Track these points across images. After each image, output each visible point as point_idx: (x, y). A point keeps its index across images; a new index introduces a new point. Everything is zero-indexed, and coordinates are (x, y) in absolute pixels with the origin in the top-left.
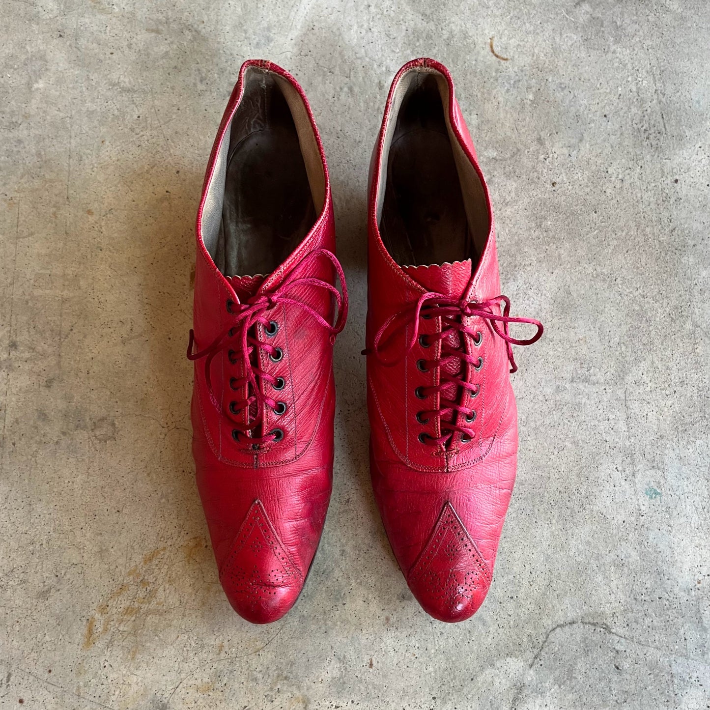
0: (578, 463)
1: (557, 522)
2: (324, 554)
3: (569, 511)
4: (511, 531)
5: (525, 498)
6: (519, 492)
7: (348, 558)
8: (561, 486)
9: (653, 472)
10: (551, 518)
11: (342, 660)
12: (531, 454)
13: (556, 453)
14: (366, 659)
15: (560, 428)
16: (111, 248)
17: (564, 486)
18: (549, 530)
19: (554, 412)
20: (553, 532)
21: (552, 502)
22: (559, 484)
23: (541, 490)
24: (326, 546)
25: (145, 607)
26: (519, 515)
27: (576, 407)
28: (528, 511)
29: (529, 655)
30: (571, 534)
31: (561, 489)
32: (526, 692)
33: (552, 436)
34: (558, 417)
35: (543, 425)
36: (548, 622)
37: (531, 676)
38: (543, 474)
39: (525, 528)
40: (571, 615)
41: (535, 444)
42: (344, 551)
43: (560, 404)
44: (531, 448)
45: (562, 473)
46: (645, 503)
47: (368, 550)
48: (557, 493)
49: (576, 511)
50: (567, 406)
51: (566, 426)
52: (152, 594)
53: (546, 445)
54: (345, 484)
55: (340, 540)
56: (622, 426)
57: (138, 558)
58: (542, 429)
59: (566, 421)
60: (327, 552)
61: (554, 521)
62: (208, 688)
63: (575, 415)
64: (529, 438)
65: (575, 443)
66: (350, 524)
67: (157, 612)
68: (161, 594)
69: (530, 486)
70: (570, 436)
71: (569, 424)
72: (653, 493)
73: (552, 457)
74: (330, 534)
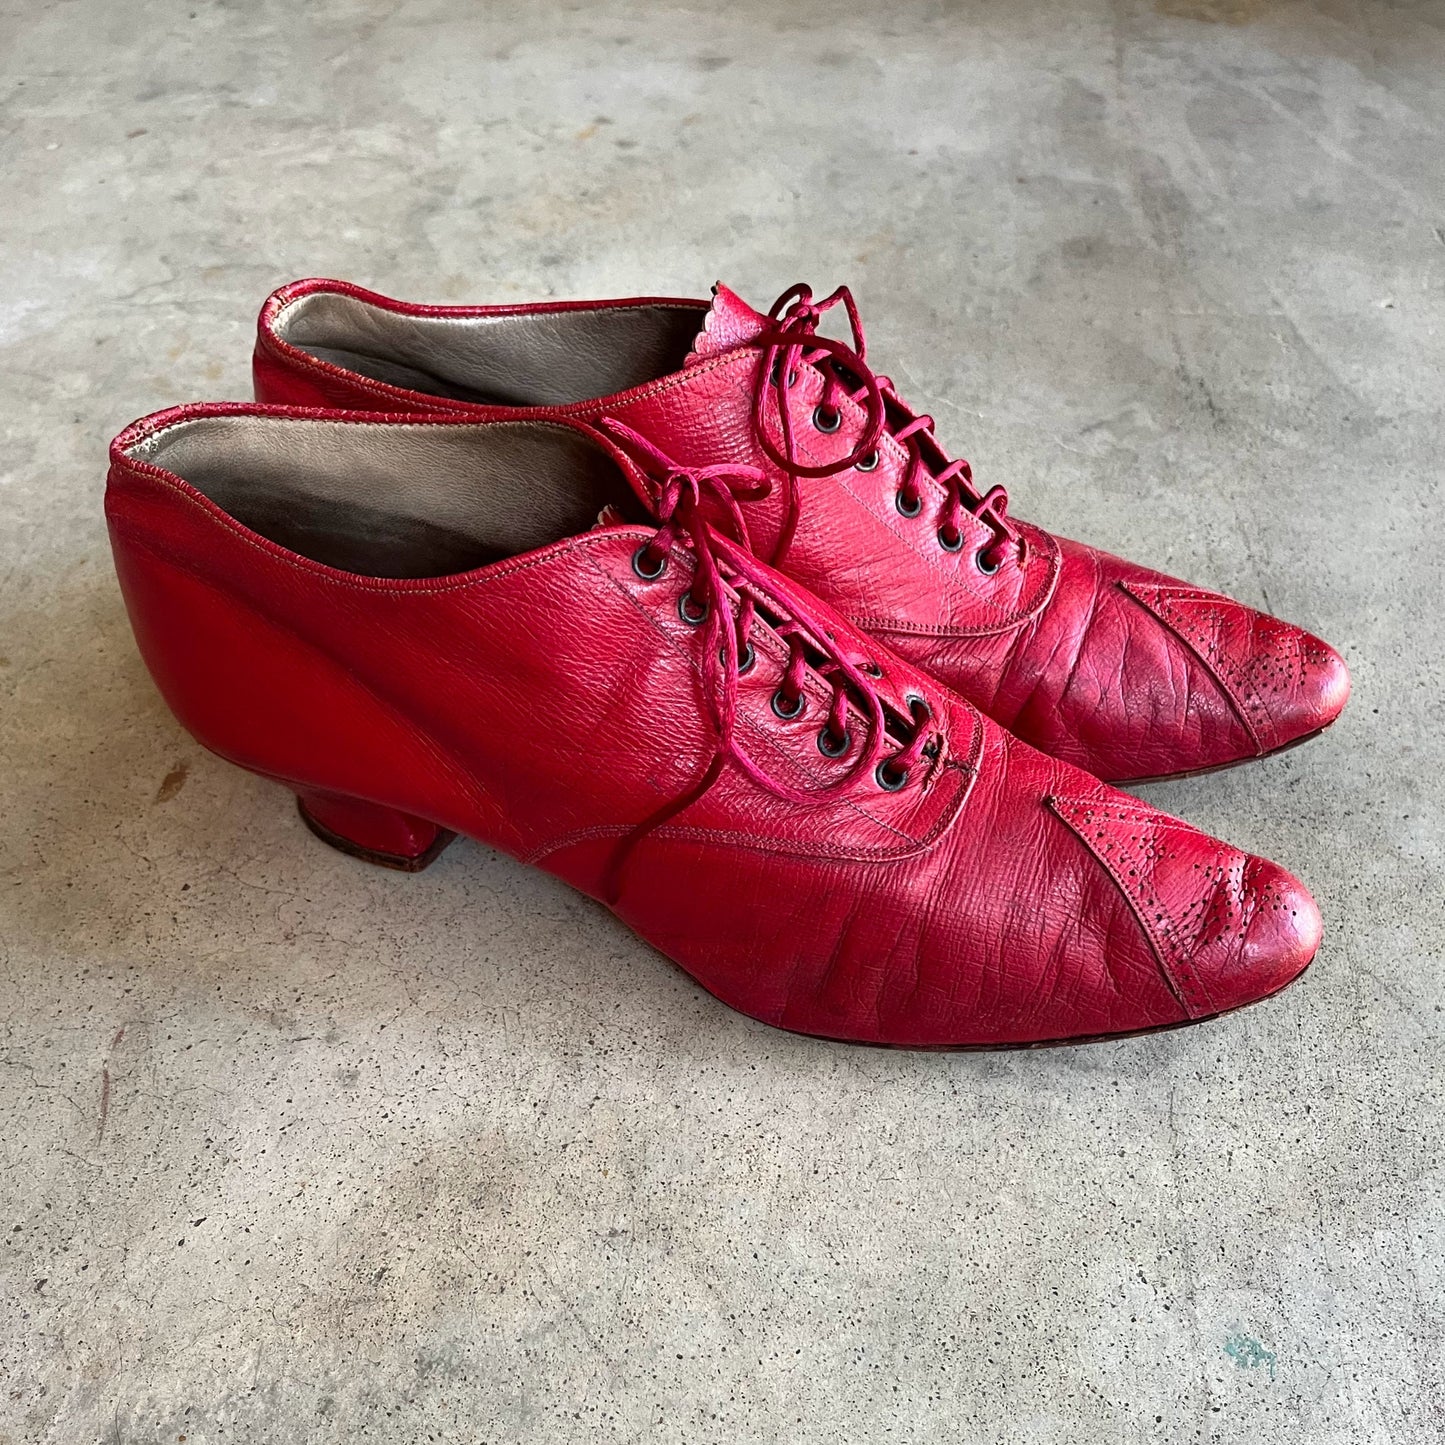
0: (1030, 1250)
1: (959, 1396)
2: (273, 1402)
3: (995, 1371)
4: (818, 1404)
5: (870, 1323)
6: (855, 1305)
7: (334, 1424)
8: (977, 1302)
9: (1248, 1295)
10: (941, 1383)
12: (902, 1214)
13: (971, 1218)
15: (988, 1159)
17: (987, 1302)
18: (932, 1415)
19: (975, 1121)
20: (942, 1423)
21: (948, 1340)
22: (972, 1298)
23: (920, 1305)
24: (286, 1381)
26: (849, 1364)
27: (1036, 1116)
28: (876, 1356)
30: (995, 1434)
31: (977, 1310)
33: (963, 1177)
34: (983, 1135)
35: (941, 1146)
38: (929, 1267)
39: (862, 1403)
41: (915, 1191)
42: (330, 1401)
43: (993, 1106)
44: (901, 1199)
45: (985, 1270)
46: (1223, 1376)
47: (398, 1408)
48: (965, 1320)
49: (1017, 1371)
50: (1011, 1110)
51: (1003, 1158)
53: (946, 1197)
54: (384, 1234)
55: (326, 1373)
56: (1159, 1173)
58: (939, 1159)
59: (1007, 1147)
60: (283, 1400)
61: (947, 1394)
63: (1031, 1132)
64: (899, 1174)
65: (1027, 1200)
66: (369, 1333)
69: (888, 1293)
70: (1013, 1181)
71: (1011, 1152)
72: (1249, 1352)
73: (959, 1227)
74: (306, 1355)
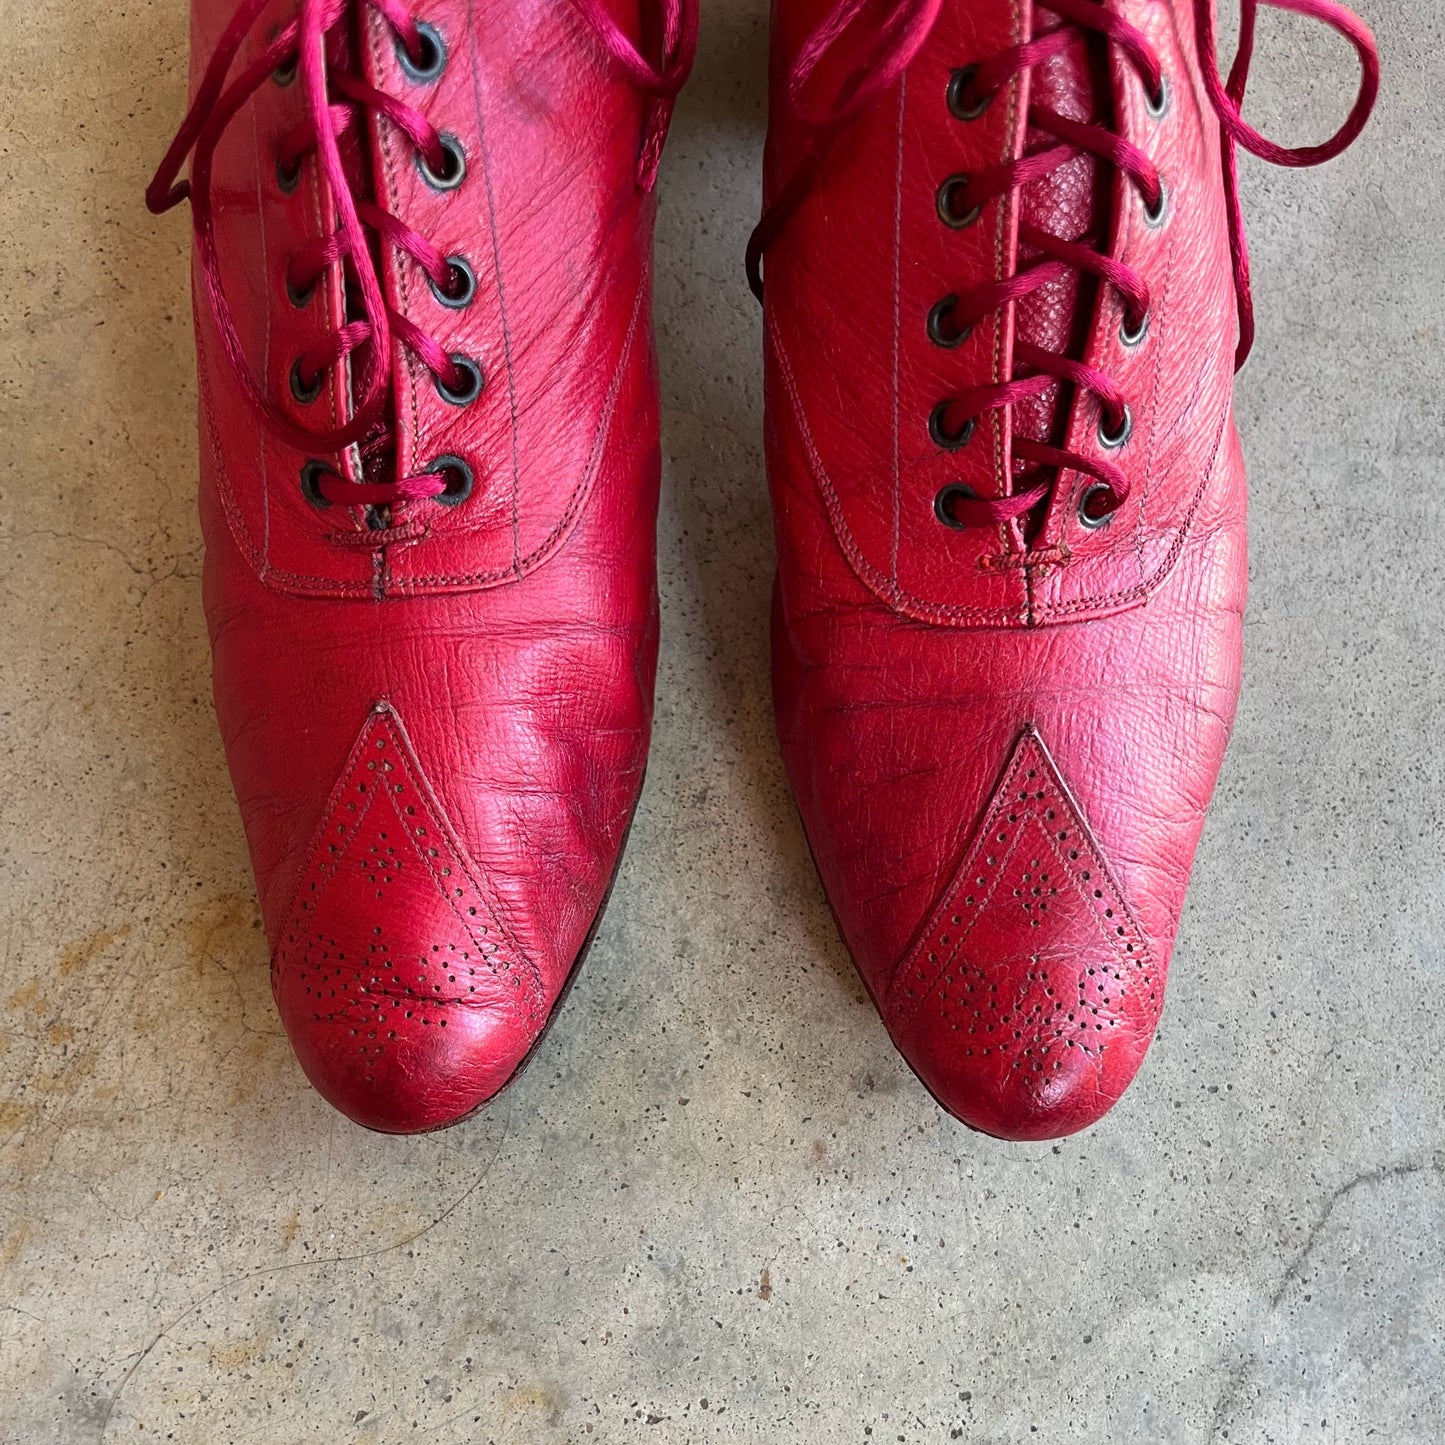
0: (1416, 691)
1: (1356, 862)
2: (624, 950)
3: (1392, 832)
4: (1210, 887)
5: (1254, 793)
6: (1234, 774)
7: (698, 966)
8: (1365, 757)
10: (1336, 851)
11: (674, 1272)
12: (1273, 661)
13: (1349, 660)
14: (750, 1272)
15: (1363, 586)
16: (17, 77)
17: (1376, 755)
18: (1331, 887)
19: (1343, 541)
20: (1340, 894)
21: (1338, 803)
22: (1360, 753)
23: (1305, 766)
24: (632, 927)
25: (57, 1102)
26: (1237, 841)
27: (1411, 527)
28: (1265, 830)
29: (1272, 1268)
30: (1397, 900)
31: (1364, 765)
32: (1257, 1380)
33: (1336, 611)
34: (1355, 557)
35: (1308, 576)
36: (1328, 1167)
37: (1274, 1331)
38: (1310, 722)
39: (1255, 881)
40: (1401, 1147)
41: (1285, 635)
42: (686, 942)
43: (1361, 519)
44: (1271, 645)
45: (1370, 719)
47: (762, 942)
48: (1354, 779)
49: (1414, 830)
50: (1383, 522)
51: (1379, 582)
52: (82, 1064)
53: (1319, 637)
54: (695, 748)
55: (674, 913)
57: (44, 957)
58: (1308, 592)
59: (1382, 569)
60: (635, 945)
61: (1344, 862)
62: (248, 1355)
63: (1408, 548)
64: (1265, 616)
65: (1409, 632)
66: (706, 863)
67: (92, 1119)
68: (109, 1067)
69: (1268, 757)
70: (1392, 611)
71: (1389, 575)
73: (1337, 671)
74: (645, 894)
